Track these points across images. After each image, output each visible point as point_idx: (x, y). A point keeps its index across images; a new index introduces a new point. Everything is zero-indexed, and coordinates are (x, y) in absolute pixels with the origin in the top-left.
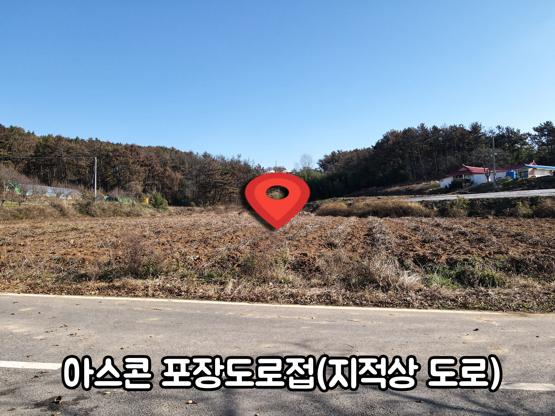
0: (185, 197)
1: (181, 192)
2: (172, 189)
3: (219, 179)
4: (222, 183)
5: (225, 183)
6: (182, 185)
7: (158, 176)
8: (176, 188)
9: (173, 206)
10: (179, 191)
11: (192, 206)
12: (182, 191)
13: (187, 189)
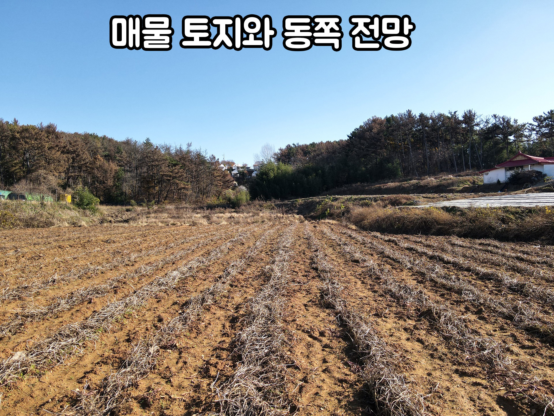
0: (122, 193)
1: (117, 187)
2: (104, 183)
3: (166, 172)
4: (170, 176)
5: (174, 177)
6: (117, 178)
7: (86, 167)
8: (110, 183)
9: (107, 205)
10: (114, 186)
11: (132, 205)
12: (119, 186)
13: (125, 184)
